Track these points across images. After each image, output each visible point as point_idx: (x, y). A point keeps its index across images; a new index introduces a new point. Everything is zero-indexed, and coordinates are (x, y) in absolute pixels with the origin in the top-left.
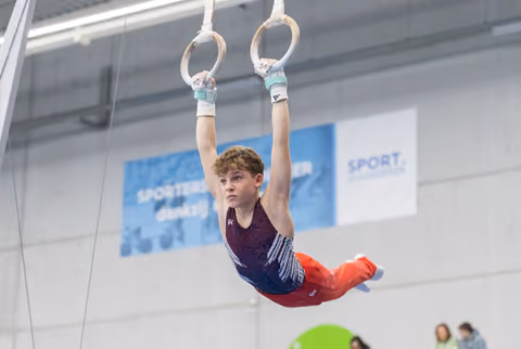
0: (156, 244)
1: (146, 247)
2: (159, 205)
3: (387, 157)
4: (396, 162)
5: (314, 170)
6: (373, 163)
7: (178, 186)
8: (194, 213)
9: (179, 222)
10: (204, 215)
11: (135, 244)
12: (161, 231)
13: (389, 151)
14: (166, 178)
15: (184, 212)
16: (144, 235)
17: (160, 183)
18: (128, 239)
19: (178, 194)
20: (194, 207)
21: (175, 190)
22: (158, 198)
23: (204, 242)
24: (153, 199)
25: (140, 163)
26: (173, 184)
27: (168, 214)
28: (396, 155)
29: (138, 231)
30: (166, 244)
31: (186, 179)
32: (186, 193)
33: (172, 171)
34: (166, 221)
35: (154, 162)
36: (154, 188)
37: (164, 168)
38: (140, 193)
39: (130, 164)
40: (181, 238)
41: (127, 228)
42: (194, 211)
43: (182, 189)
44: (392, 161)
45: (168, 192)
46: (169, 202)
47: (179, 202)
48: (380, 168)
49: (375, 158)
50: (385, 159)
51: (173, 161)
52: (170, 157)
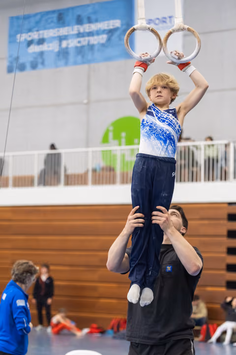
0: (28, 66)
1: (22, 68)
2: (30, 43)
3: (165, 18)
4: (171, 21)
5: (122, 25)
6: (157, 22)
7: (41, 32)
8: (50, 49)
9: (42, 54)
10: (57, 50)
11: (16, 66)
12: (31, 59)
13: (166, 16)
14: (34, 27)
15: (45, 47)
16: (21, 61)
17: (30, 30)
18: (11, 62)
19: (41, 37)
20: (51, 45)
21: (39, 35)
22: (29, 39)
23: (57, 66)
24: (25, 40)
25: (18, 18)
26: (38, 31)
27: (34, 49)
28: (170, 17)
29: (17, 58)
30: (34, 66)
31: (45, 29)
32: (45, 36)
33: (37, 23)
34: (34, 53)
35: (27, 18)
36: (27, 33)
37: (33, 20)
38: (18, 36)
39: (12, 18)
40: (43, 63)
41: (10, 56)
42: (51, 47)
43: (43, 34)
44: (168, 21)
45: (35, 36)
46: (36, 41)
47: (41, 41)
48: (161, 25)
49: (158, 19)
50: (164, 20)
51: (38, 17)
52: (36, 15)
